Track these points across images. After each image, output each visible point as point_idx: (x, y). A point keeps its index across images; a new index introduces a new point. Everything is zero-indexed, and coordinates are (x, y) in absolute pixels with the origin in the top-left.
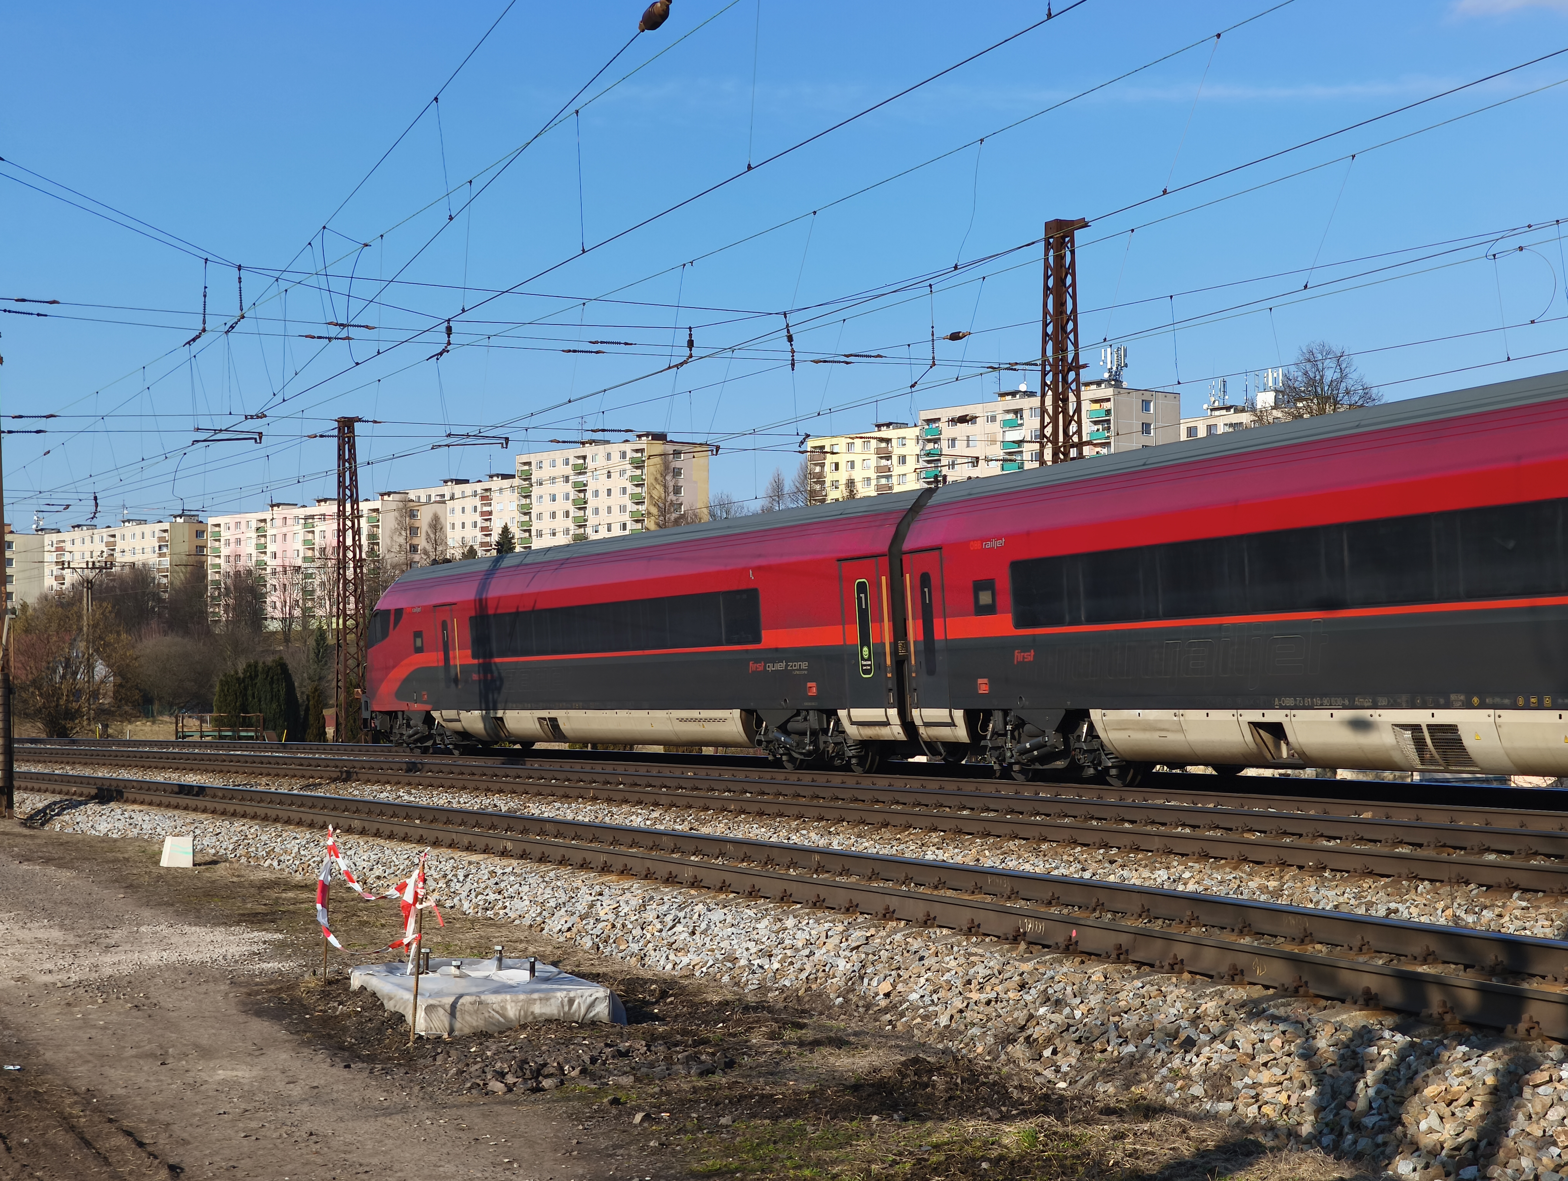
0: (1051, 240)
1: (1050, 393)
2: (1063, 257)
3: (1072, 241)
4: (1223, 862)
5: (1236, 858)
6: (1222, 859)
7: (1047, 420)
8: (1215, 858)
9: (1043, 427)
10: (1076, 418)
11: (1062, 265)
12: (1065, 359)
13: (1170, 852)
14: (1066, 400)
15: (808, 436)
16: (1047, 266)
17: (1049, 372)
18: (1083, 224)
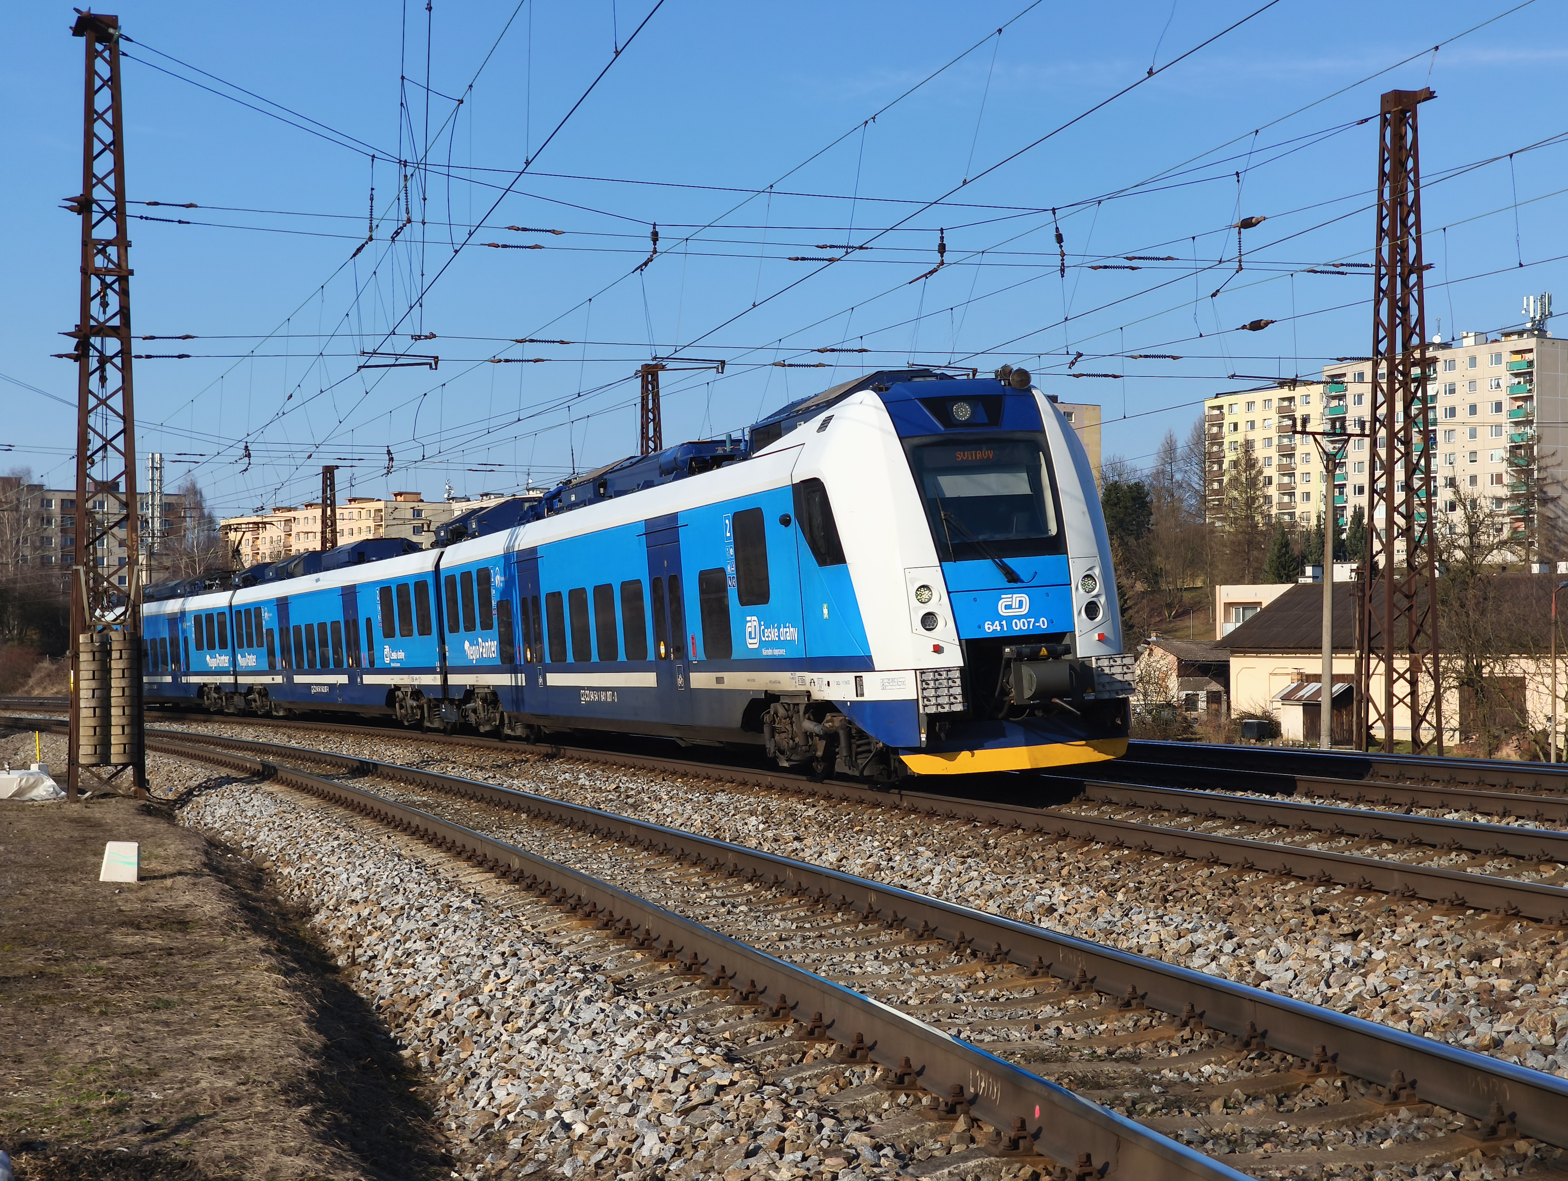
0: (1388, 116)
1: (1385, 300)
2: (1403, 137)
3: (1415, 117)
4: (1484, 916)
5: (1502, 911)
6: (1484, 911)
7: (1382, 333)
8: (1475, 909)
9: (1377, 341)
10: (1417, 330)
11: (1402, 147)
12: (1404, 260)
13: (1413, 897)
14: (1405, 310)
15: (1080, 355)
16: (1383, 148)
17: (1384, 275)
18: (1429, 95)
